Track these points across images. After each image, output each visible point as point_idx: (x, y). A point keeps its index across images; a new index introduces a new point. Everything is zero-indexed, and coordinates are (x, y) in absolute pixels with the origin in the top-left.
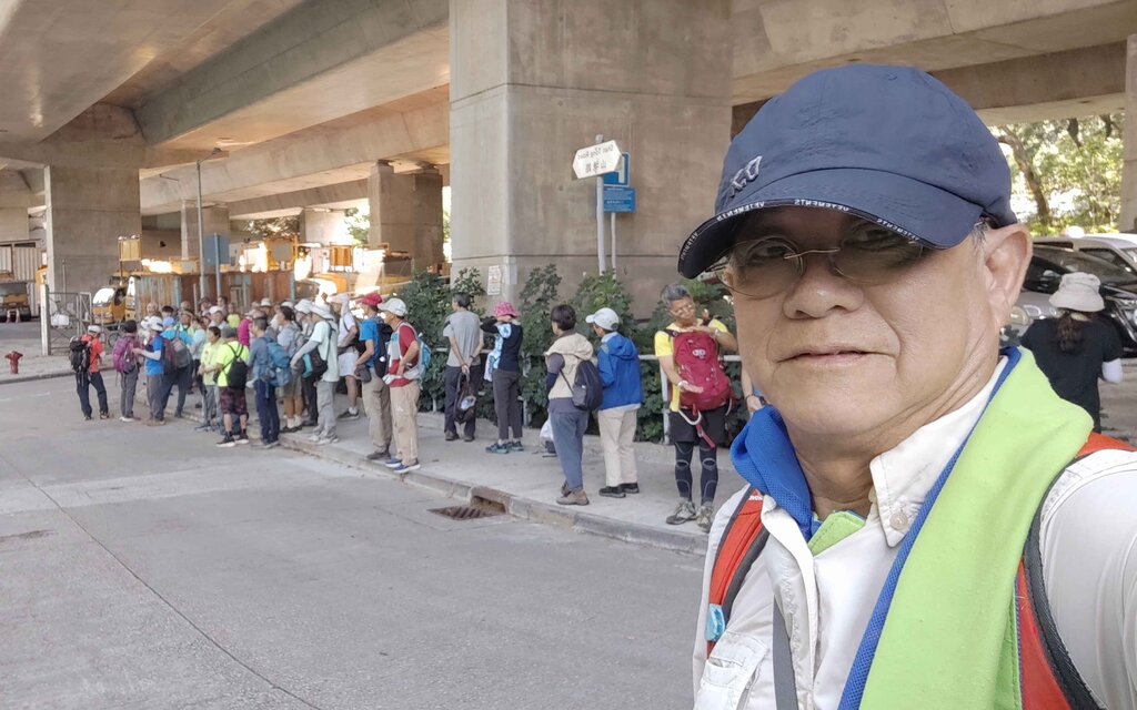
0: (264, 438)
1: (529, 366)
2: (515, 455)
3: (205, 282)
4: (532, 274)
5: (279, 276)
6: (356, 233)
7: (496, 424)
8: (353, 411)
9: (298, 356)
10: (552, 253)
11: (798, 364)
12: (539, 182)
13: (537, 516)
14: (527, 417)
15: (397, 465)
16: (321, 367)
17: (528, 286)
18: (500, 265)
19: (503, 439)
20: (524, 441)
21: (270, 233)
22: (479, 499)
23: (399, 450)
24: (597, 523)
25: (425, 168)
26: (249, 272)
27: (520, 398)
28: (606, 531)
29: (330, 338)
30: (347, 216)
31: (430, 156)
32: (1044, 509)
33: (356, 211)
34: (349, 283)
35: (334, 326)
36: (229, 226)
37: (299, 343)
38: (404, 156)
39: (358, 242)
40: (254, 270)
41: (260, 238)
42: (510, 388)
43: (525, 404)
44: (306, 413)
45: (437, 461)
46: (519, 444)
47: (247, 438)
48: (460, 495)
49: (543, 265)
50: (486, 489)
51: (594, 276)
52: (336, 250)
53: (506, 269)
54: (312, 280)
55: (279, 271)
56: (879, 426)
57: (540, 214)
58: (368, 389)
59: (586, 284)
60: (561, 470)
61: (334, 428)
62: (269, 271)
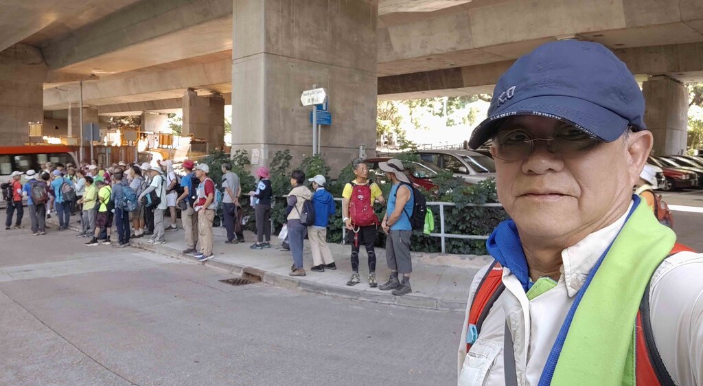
0: (120, 241)
1: (275, 203)
2: (266, 250)
3: (83, 150)
4: (277, 154)
5: (129, 149)
6: (174, 127)
7: (256, 233)
8: (174, 226)
9: (143, 194)
10: (287, 143)
11: (527, 198)
12: (281, 106)
13: (278, 283)
14: (273, 229)
15: (201, 256)
16: (157, 201)
17: (275, 160)
18: (259, 148)
19: (260, 241)
20: (271, 242)
21: (122, 125)
22: (247, 274)
23: (202, 248)
24: (309, 285)
25: (214, 94)
26: (109, 146)
27: (270, 220)
28: (314, 289)
29: (162, 185)
30: (169, 117)
31: (218, 88)
32: (652, 280)
33: (174, 115)
34: (170, 155)
35: (164, 178)
36: (98, 119)
37: (144, 187)
38: (203, 87)
39: (175, 132)
40: (113, 145)
41: (116, 127)
42: (265, 214)
43: (272, 223)
44: (146, 227)
45: (223, 253)
46: (268, 244)
47: (110, 241)
48: (237, 272)
49: (283, 150)
50: (251, 269)
51: (310, 156)
52: (163, 136)
53: (262, 151)
54: (148, 152)
55: (128, 146)
56: (567, 234)
57: (282, 123)
58: (185, 214)
59: (306, 160)
60: (292, 257)
61: (163, 236)
62: (122, 146)
